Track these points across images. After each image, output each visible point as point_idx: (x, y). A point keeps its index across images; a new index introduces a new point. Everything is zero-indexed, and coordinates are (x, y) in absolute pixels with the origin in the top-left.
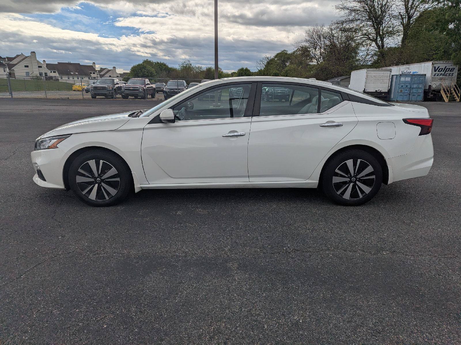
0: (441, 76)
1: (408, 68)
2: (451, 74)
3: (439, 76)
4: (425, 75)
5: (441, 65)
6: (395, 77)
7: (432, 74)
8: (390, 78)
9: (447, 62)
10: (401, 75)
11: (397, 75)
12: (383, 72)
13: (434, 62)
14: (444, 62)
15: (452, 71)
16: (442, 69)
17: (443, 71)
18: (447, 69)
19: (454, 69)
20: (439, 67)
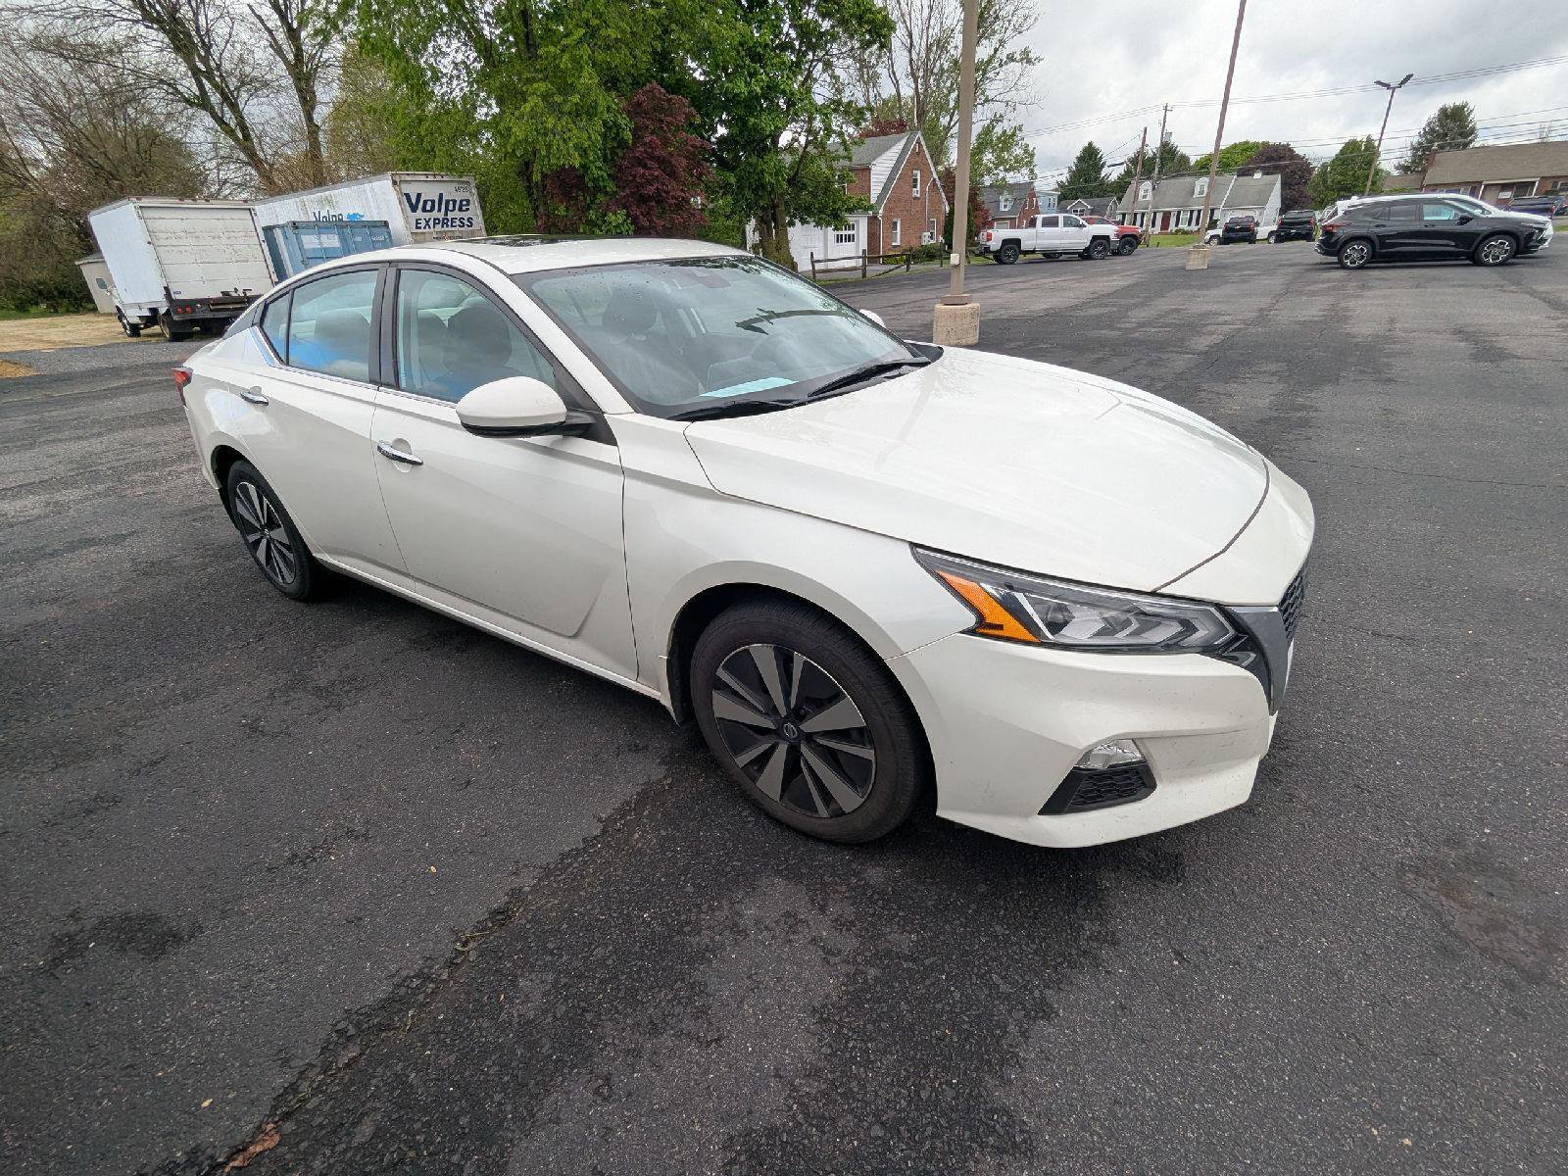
0: (439, 228)
1: (328, 201)
2: (465, 218)
3: (432, 226)
4: (386, 224)
5: (429, 189)
6: (278, 233)
7: (406, 218)
8: (262, 238)
9: (439, 178)
10: (295, 225)
11: (282, 227)
12: (219, 215)
13: (398, 177)
14: (427, 176)
15: (464, 208)
16: (433, 202)
17: (439, 210)
18: (447, 202)
19: (468, 201)
20: (419, 195)
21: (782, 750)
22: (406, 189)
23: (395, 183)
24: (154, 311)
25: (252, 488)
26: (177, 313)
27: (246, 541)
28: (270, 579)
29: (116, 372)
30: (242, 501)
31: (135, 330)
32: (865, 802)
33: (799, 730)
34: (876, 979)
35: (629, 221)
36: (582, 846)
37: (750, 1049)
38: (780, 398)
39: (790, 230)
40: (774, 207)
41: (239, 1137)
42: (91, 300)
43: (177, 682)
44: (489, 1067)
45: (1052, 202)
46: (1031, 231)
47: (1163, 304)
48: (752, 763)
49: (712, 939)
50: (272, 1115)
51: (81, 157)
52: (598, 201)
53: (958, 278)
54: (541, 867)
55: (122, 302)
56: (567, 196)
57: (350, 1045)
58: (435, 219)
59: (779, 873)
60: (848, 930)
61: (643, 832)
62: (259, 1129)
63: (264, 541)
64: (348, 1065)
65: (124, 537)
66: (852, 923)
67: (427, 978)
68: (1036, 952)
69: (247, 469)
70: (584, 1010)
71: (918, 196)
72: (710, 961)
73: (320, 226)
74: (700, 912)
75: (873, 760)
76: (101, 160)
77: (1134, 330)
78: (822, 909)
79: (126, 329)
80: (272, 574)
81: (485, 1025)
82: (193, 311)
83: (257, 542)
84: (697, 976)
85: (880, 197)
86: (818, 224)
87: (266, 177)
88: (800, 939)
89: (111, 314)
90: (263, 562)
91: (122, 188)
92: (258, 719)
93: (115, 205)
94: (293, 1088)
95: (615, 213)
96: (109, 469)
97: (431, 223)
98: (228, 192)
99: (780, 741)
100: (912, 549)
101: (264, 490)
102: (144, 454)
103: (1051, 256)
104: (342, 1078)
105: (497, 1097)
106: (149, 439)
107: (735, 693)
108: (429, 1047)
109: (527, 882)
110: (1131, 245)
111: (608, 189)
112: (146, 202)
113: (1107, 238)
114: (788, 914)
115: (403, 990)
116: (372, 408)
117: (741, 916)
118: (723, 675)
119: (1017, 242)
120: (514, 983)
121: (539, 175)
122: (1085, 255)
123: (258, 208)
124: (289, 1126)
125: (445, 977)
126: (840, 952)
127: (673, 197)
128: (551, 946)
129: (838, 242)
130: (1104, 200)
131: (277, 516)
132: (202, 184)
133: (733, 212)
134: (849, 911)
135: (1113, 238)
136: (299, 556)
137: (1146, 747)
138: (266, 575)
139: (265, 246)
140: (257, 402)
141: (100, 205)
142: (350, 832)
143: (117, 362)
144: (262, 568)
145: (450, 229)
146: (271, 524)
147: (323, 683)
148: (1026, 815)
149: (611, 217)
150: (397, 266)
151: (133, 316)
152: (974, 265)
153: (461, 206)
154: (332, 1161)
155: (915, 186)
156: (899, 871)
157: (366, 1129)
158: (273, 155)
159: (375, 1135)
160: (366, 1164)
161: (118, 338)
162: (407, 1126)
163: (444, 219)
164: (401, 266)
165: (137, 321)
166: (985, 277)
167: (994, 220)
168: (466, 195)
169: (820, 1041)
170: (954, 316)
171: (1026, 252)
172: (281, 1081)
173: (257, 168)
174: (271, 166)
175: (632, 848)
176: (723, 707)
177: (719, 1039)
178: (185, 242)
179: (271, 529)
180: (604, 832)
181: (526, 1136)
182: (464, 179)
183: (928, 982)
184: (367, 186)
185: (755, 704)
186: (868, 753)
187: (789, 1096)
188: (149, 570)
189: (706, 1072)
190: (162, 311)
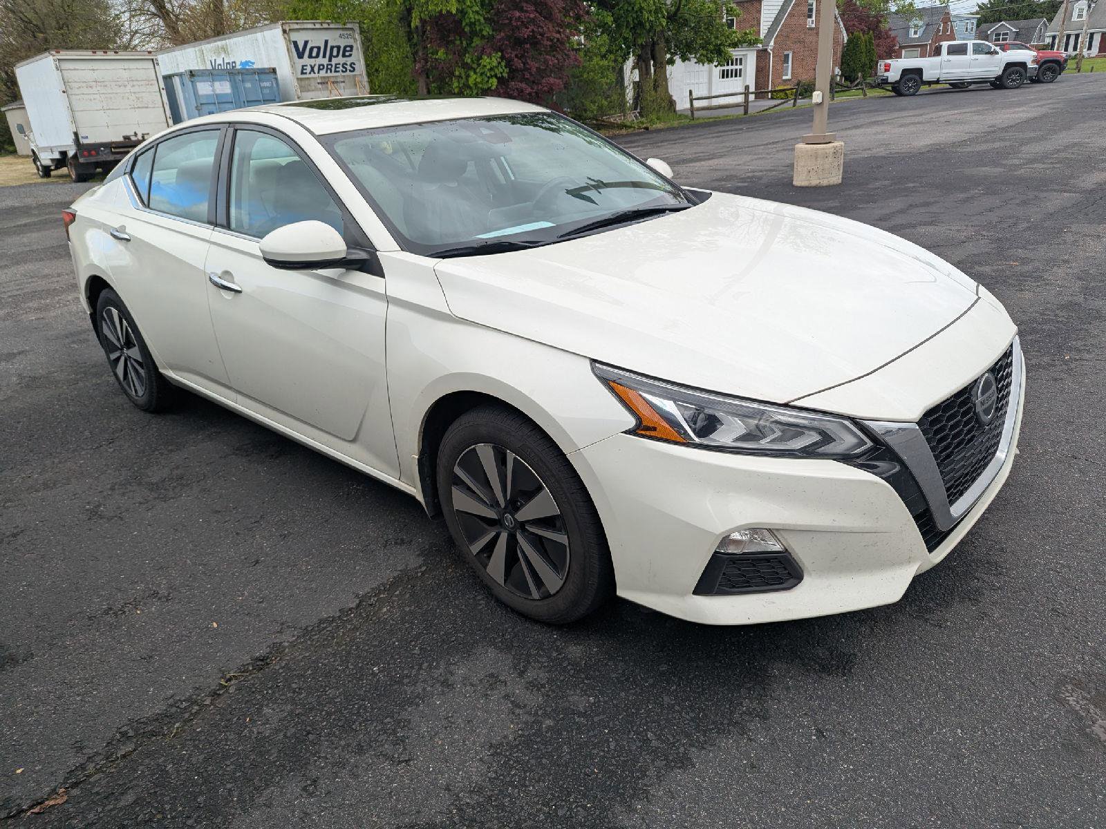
0: (323, 73)
1: (225, 49)
2: (349, 63)
3: (316, 71)
4: (274, 70)
6: (176, 81)
7: (293, 66)
8: (162, 85)
9: (325, 26)
10: (192, 74)
11: (180, 75)
12: (126, 65)
13: (287, 25)
14: (314, 24)
15: (347, 54)
16: (319, 48)
17: (324, 56)
18: (332, 48)
19: (351, 47)
20: (306, 43)
21: (504, 537)
22: (295, 36)
23: (284, 31)
24: (64, 154)
25: (115, 312)
26: (83, 156)
27: (108, 358)
28: (126, 392)
29: (26, 210)
30: (107, 323)
31: (46, 171)
32: (564, 583)
33: (515, 519)
34: (549, 728)
35: (503, 64)
36: (338, 614)
37: (431, 769)
38: (528, 240)
39: (669, 68)
40: (654, 44)
41: (39, 794)
42: (11, 142)
43: (40, 474)
44: (227, 766)
45: (969, 27)
46: (937, 59)
47: (1064, 138)
48: (482, 551)
49: (424, 689)
50: (65, 783)
51: (13, 12)
52: (473, 45)
53: (820, 117)
54: (300, 628)
55: (37, 146)
56: (445, 41)
57: (128, 743)
58: (319, 66)
59: (493, 644)
60: (539, 690)
61: (391, 607)
62: (54, 791)
63: (123, 359)
64: (124, 756)
65: (14, 355)
66: (543, 686)
67: (195, 703)
68: (692, 719)
69: (112, 296)
70: (309, 733)
71: (814, 26)
72: (418, 705)
73: (213, 74)
74: (420, 668)
75: (567, 544)
76: (30, 15)
77: (1020, 166)
78: (522, 674)
79: (38, 170)
80: (127, 387)
81: (230, 737)
82: (98, 154)
83: (118, 359)
84: (405, 715)
85: (771, 31)
86: (699, 61)
87: (172, 27)
88: (495, 696)
89: (27, 156)
90: (122, 378)
91: (46, 40)
92: (99, 506)
93: (38, 57)
94: (82, 767)
95: (490, 56)
96: (10, 297)
97: (316, 69)
98: (137, 42)
99: (502, 530)
100: (591, 364)
101: (125, 314)
102: (41, 285)
103: (959, 86)
104: (118, 764)
105: (229, 786)
106: (46, 271)
107: (469, 489)
108: (187, 749)
109: (287, 638)
110: (1054, 71)
111: (485, 33)
112: (64, 54)
113: (1023, 65)
114: (492, 675)
115: (174, 710)
116: (207, 245)
117: (452, 674)
118: (458, 471)
119: (919, 71)
120: (259, 710)
121: (418, 20)
122: (998, 84)
123: (162, 58)
124: (75, 792)
125: (207, 702)
126: (525, 706)
127: (549, 39)
128: (294, 686)
129: (723, 77)
130: (1031, 22)
131: (133, 338)
132: (116, 34)
133: (609, 51)
134: (543, 676)
135: (1030, 65)
136: (148, 372)
137: (786, 540)
138: (123, 388)
139: (164, 93)
140: (122, 239)
141: (27, 57)
142: (155, 594)
143: (29, 201)
144: (120, 383)
145: (334, 74)
146: (129, 344)
147: (154, 480)
148: (682, 594)
149: (486, 60)
150: (234, 126)
151: (46, 158)
152: (871, 98)
153: (345, 51)
154: (101, 815)
155: (810, 16)
156: (596, 649)
157: (130, 798)
158: (180, 7)
159: (135, 802)
160: (124, 820)
161: (32, 179)
162: (159, 798)
163: (328, 65)
164: (238, 126)
165: (48, 163)
166: (876, 111)
167: (901, 48)
168: (350, 42)
169: (489, 768)
170: (816, 156)
171: (929, 83)
172: (74, 761)
173: (164, 20)
174: (177, 16)
175: (379, 619)
176: (461, 501)
177: (409, 760)
178: (94, 90)
179: (129, 348)
180: (358, 606)
181: (245, 813)
182: (349, 26)
183: (591, 733)
184: (259, 35)
185: (482, 496)
186: (562, 539)
187: (452, 804)
188: (31, 383)
189: (392, 782)
190: (71, 153)
